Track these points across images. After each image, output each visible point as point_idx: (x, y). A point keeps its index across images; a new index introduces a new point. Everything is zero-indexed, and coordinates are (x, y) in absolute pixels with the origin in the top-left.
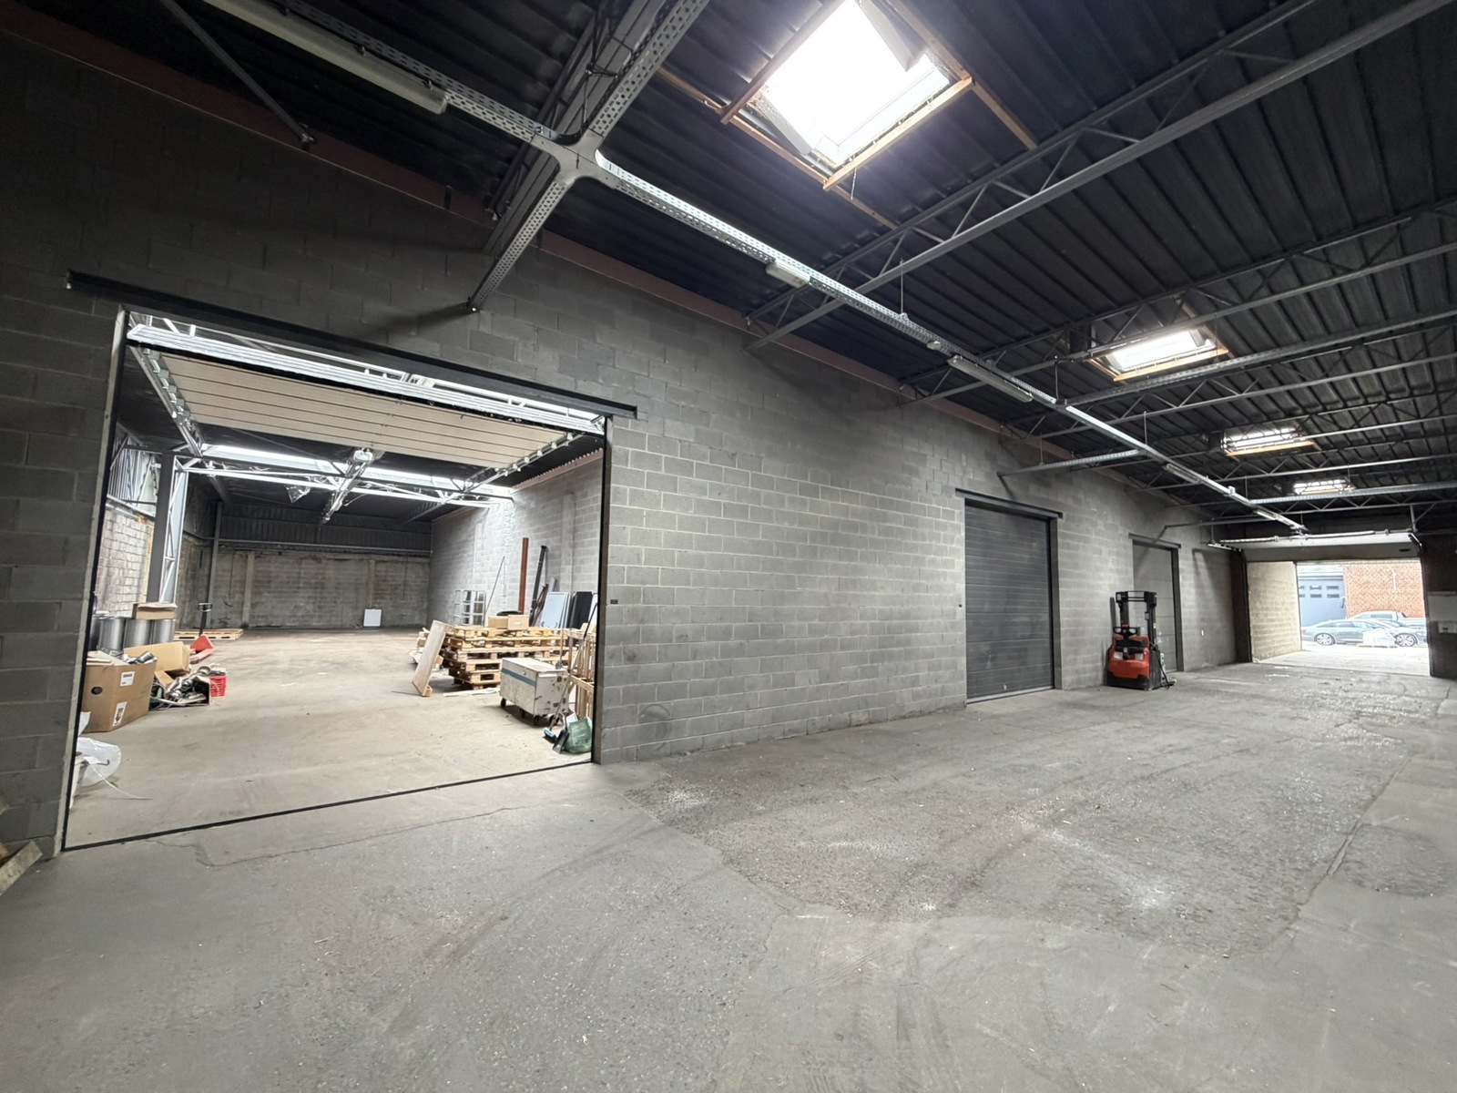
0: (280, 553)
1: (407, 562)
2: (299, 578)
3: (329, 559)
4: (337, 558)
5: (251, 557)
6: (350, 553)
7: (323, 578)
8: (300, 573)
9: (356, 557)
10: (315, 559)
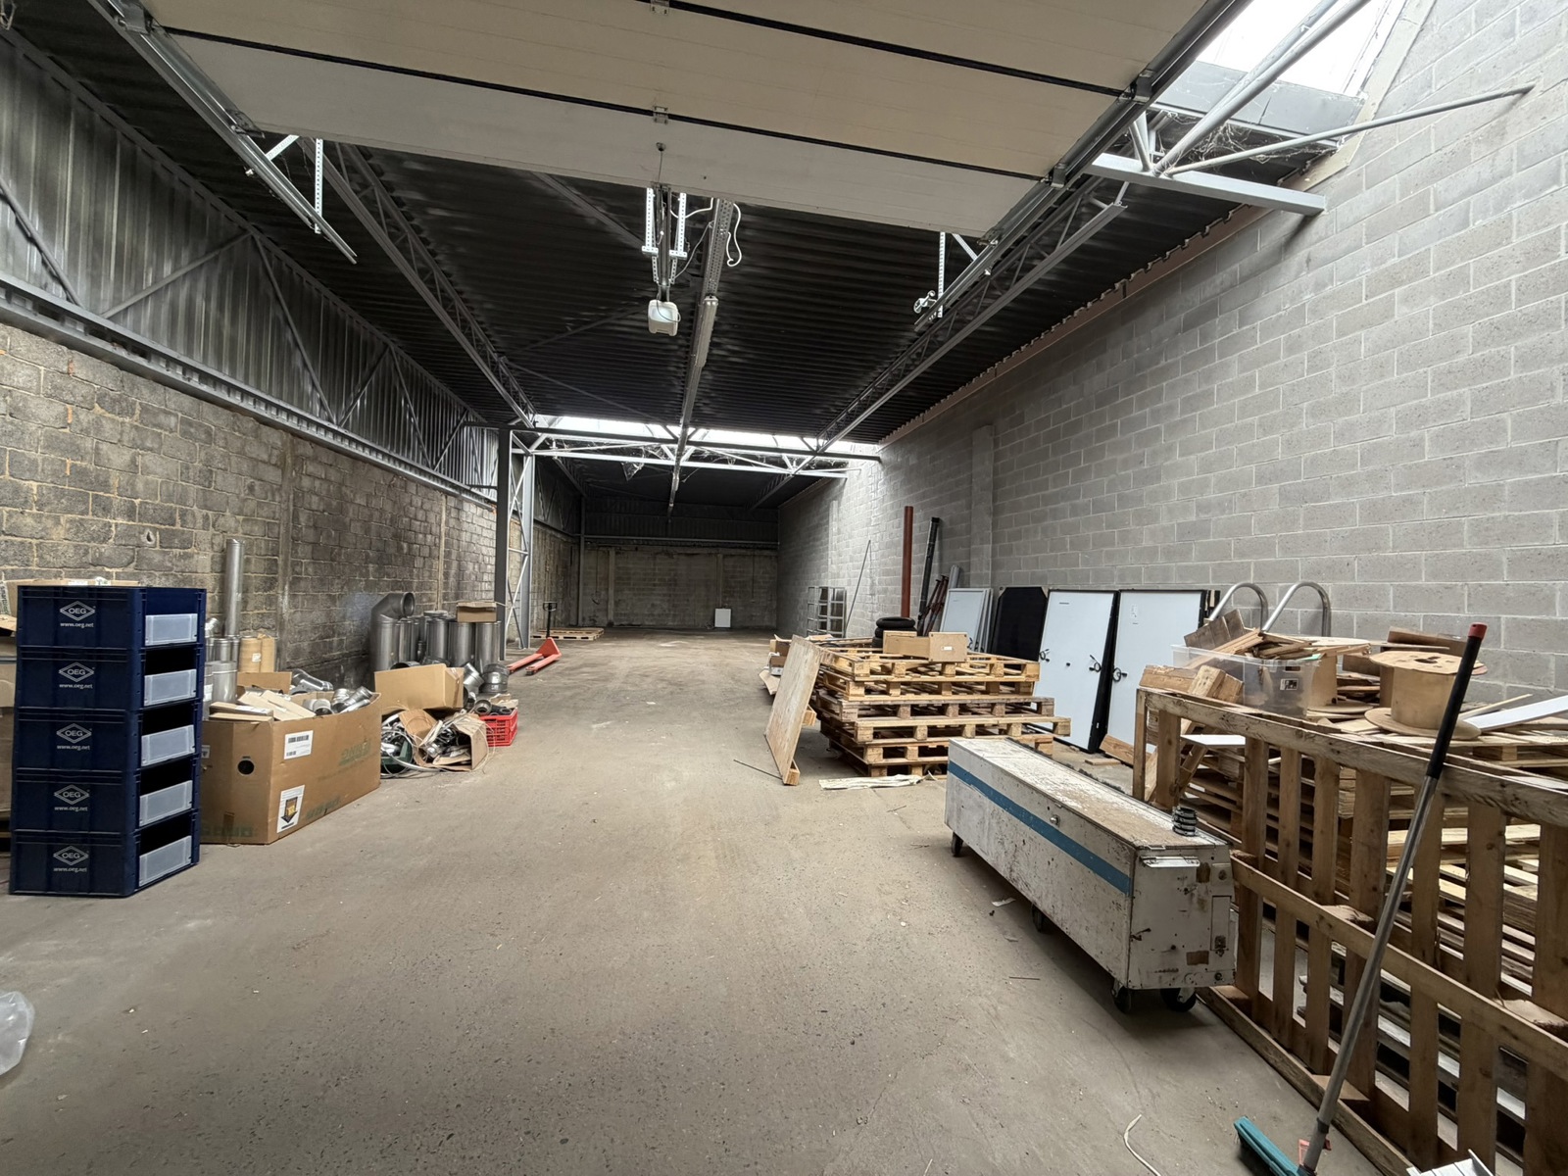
0: (637, 549)
1: (754, 556)
2: (654, 574)
3: (679, 554)
4: (688, 552)
5: (612, 553)
6: (700, 546)
8: (654, 569)
9: (705, 551)
10: (667, 554)
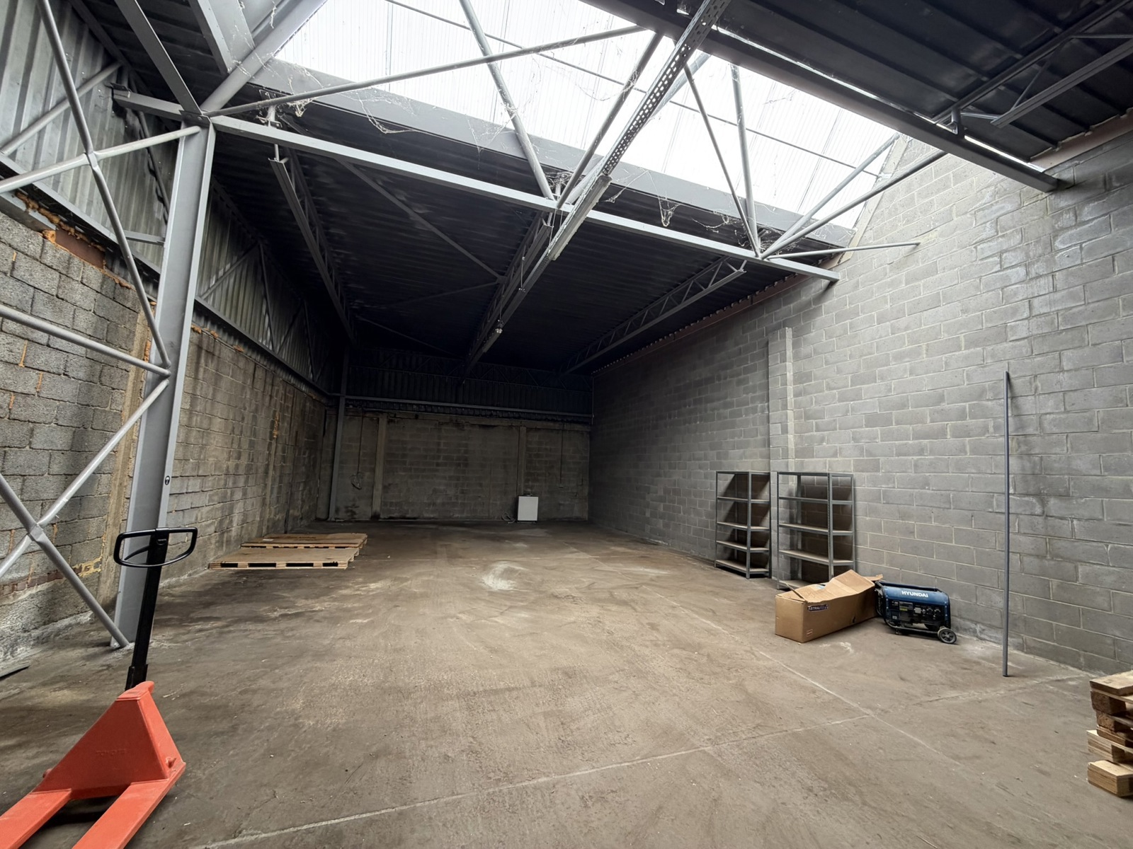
0: (417, 417)
1: (563, 430)
2: (439, 451)
3: (472, 425)
4: (483, 423)
5: (383, 421)
6: (498, 417)
7: (466, 452)
8: (439, 444)
9: (505, 422)
10: (457, 424)
